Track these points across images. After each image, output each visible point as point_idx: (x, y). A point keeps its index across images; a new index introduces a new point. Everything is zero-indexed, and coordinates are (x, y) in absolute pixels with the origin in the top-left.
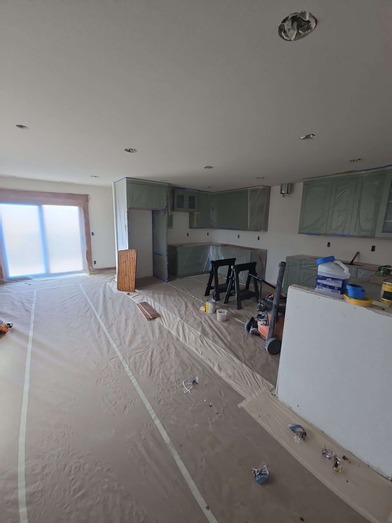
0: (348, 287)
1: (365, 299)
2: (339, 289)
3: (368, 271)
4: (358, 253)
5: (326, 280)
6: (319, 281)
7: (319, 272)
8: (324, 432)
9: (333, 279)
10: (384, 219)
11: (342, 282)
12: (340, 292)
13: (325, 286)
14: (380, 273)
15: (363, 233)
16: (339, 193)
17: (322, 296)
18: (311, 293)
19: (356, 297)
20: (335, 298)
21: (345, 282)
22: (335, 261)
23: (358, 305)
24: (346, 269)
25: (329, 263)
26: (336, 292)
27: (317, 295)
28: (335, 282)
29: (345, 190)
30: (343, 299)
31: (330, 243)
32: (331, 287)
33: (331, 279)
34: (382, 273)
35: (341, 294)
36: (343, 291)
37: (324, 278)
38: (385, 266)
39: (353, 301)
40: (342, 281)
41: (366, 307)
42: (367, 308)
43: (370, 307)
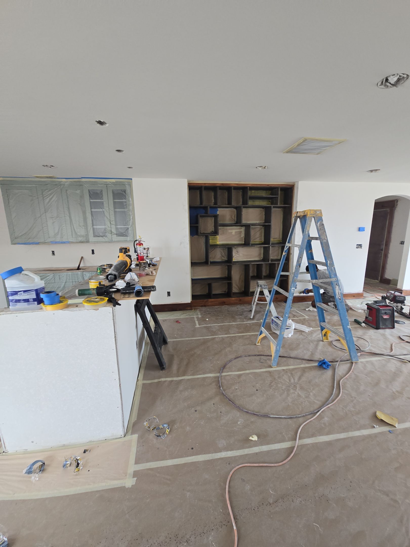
0: (42, 296)
1: (60, 302)
2: (34, 300)
3: (91, 272)
4: (82, 258)
5: (17, 294)
6: (10, 298)
7: (8, 287)
8: (64, 445)
9: (25, 291)
10: (92, 225)
11: (35, 293)
12: (36, 303)
13: (18, 301)
14: (98, 272)
15: (80, 239)
16: (47, 198)
17: (19, 313)
18: (6, 314)
19: (52, 303)
20: (33, 310)
21: (38, 292)
22: (23, 272)
23: (55, 310)
24: (37, 278)
25: (17, 275)
26: (32, 304)
27: (14, 313)
28: (28, 294)
29: (52, 195)
30: (41, 309)
31: (54, 251)
32: (27, 301)
33: (23, 292)
34: (99, 272)
35: (38, 304)
36: (39, 301)
37: (16, 293)
38: (101, 266)
39: (49, 308)
40: (35, 291)
41: (61, 309)
42: (63, 310)
43: (66, 308)
